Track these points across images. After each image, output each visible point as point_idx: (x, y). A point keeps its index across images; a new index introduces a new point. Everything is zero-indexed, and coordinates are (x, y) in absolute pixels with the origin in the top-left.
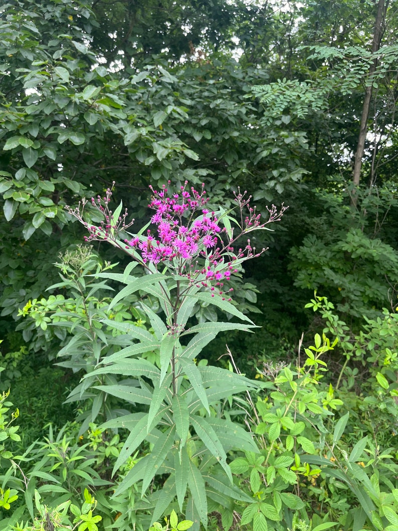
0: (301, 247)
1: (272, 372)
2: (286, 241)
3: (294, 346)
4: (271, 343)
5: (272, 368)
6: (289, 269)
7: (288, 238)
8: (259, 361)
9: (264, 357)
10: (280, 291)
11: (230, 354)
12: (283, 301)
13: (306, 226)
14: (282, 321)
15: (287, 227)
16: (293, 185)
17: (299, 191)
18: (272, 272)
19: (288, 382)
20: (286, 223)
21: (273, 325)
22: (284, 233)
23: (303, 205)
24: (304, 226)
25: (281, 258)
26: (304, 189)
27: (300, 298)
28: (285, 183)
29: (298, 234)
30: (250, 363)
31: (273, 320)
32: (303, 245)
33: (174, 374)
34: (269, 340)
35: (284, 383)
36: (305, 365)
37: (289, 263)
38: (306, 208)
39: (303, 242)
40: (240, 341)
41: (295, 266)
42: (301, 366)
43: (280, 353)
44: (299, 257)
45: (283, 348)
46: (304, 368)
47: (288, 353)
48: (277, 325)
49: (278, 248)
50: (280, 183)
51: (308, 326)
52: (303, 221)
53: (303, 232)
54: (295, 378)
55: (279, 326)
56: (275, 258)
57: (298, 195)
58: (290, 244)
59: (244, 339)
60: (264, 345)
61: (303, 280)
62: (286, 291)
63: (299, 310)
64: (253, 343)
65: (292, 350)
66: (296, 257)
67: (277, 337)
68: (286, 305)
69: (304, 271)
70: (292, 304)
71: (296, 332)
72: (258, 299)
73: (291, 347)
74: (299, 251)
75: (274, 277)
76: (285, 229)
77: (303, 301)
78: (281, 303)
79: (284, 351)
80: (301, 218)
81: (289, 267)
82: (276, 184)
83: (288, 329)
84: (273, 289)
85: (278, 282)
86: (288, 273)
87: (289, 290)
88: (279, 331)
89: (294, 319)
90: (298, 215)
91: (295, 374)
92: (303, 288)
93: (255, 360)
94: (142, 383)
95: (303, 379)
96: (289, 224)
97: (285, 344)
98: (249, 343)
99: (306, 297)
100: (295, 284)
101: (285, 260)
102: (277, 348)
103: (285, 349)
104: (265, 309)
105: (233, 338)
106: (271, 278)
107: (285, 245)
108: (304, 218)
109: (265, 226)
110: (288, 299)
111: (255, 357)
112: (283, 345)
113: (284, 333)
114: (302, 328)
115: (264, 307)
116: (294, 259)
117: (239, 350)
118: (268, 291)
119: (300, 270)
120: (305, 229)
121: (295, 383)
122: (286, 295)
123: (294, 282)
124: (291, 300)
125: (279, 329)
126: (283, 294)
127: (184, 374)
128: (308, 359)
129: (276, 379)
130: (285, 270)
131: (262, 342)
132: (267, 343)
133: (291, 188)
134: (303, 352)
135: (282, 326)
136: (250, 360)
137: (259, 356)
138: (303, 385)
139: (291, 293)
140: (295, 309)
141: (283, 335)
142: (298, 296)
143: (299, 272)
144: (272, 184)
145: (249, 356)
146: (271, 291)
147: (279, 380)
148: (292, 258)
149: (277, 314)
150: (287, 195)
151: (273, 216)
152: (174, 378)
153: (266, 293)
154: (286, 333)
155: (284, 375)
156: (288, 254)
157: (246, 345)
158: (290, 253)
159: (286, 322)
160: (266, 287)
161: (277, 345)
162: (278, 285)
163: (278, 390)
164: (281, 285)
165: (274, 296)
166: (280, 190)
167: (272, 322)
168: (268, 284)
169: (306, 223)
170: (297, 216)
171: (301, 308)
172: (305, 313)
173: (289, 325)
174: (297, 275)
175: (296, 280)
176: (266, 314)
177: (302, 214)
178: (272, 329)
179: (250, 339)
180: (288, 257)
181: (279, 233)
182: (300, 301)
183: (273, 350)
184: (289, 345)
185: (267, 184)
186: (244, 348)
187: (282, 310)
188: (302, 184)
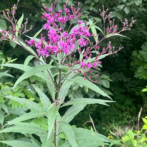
0: (140, 51)
1: (120, 133)
2: (130, 47)
3: (133, 118)
4: (118, 115)
5: (120, 131)
6: (131, 65)
7: (131, 45)
8: (110, 127)
9: (113, 124)
10: (125, 81)
11: (92, 122)
12: (127, 87)
13: (144, 37)
14: (126, 101)
15: (131, 37)
16: (136, 8)
17: (139, 12)
18: (120, 68)
19: (131, 140)
20: (130, 35)
21: (120, 103)
22: (129, 41)
23: (141, 22)
24: (142, 37)
25: (126, 58)
26: (143, 11)
27: (138, 85)
28: (130, 7)
29: (138, 42)
30: (104, 128)
31: (120, 100)
32: (141, 49)
33: (55, 133)
34: (117, 113)
35: (128, 141)
36: (142, 129)
37: (131, 62)
38: (144, 24)
39: (141, 47)
40: (97, 113)
41: (136, 64)
42: (140, 130)
43: (124, 122)
44: (138, 58)
45: (126, 118)
46: (141, 131)
47: (129, 122)
48: (122, 103)
49: (124, 52)
50: (127, 6)
51: (143, 104)
52: (141, 33)
53: (142, 41)
54: (136, 137)
55: (124, 104)
56: (122, 58)
57: (139, 16)
58: (132, 49)
59: (100, 113)
60: (114, 117)
61: (141, 73)
62: (129, 81)
63: (137, 93)
64: (106, 115)
65: (132, 120)
66: (136, 57)
67: (122, 112)
68: (128, 90)
69: (141, 67)
70: (133, 89)
71: (135, 108)
72: (110, 86)
73: (132, 118)
74: (139, 54)
75: (121, 71)
76: (130, 39)
77: (140, 87)
78: (126, 89)
79: (127, 121)
80: (140, 31)
81: (132, 64)
82: (124, 7)
83: (130, 106)
84: (120, 79)
85: (123, 74)
86: (131, 69)
87: (131, 80)
88: (123, 108)
89: (134, 100)
90: (139, 29)
91: (136, 135)
92: (140, 78)
93: (107, 127)
94: (33, 140)
95: (141, 138)
96: (132, 35)
97: (128, 116)
98: (103, 115)
99: (142, 84)
100: (135, 76)
101: (128, 59)
102: (122, 119)
103: (127, 120)
104: (115, 92)
105: (92, 111)
106: (119, 72)
107: (129, 49)
108: (142, 31)
109: (120, 33)
110: (130, 86)
111: (108, 124)
112: (126, 117)
113: (127, 109)
114: (139, 105)
115: (114, 91)
116: (135, 59)
117: (96, 120)
118: (117, 81)
119: (139, 66)
120: (143, 39)
121: (135, 141)
122: (129, 84)
123: (135, 74)
124: (132, 87)
125: (124, 106)
126: (127, 82)
127: (63, 133)
128: (145, 125)
129: (123, 138)
130: (128, 66)
131: (112, 115)
132: (115, 115)
133: (135, 10)
134: (141, 121)
135: (125, 104)
136: (104, 126)
137: (110, 124)
138: (140, 143)
139: (133, 82)
140: (135, 93)
141: (126, 110)
142: (137, 84)
143: (138, 68)
144: (121, 7)
145: (104, 124)
146: (119, 81)
147: (124, 139)
148: (134, 58)
149: (122, 96)
150: (131, 15)
151: (126, 26)
152: (55, 136)
153: (115, 81)
154: (128, 109)
155: (128, 135)
156: (131, 56)
157: (101, 117)
158: (132, 55)
159: (129, 102)
160: (116, 78)
161: (122, 117)
162: (123, 77)
163: (124, 145)
164: (126, 77)
165: (121, 84)
166: (127, 11)
167: (119, 101)
168: (117, 76)
169: (143, 35)
170: (137, 30)
171: (139, 92)
172: (142, 95)
173: (131, 104)
174: (137, 69)
175: (136, 73)
176: (115, 96)
177: (141, 29)
178: (119, 106)
179: (104, 112)
180: (131, 58)
181: (125, 41)
182: (138, 87)
183: (120, 120)
184: (130, 117)
185: (118, 7)
186: (100, 119)
187: (126, 93)
188: (142, 8)
